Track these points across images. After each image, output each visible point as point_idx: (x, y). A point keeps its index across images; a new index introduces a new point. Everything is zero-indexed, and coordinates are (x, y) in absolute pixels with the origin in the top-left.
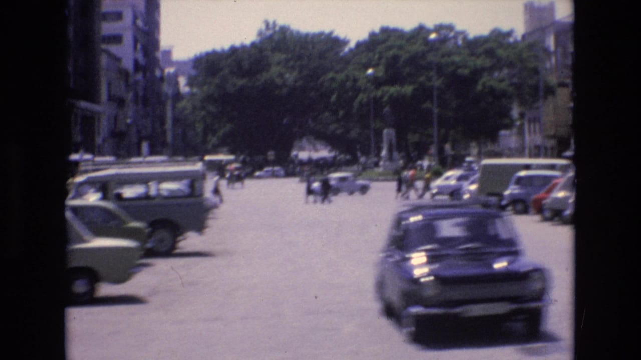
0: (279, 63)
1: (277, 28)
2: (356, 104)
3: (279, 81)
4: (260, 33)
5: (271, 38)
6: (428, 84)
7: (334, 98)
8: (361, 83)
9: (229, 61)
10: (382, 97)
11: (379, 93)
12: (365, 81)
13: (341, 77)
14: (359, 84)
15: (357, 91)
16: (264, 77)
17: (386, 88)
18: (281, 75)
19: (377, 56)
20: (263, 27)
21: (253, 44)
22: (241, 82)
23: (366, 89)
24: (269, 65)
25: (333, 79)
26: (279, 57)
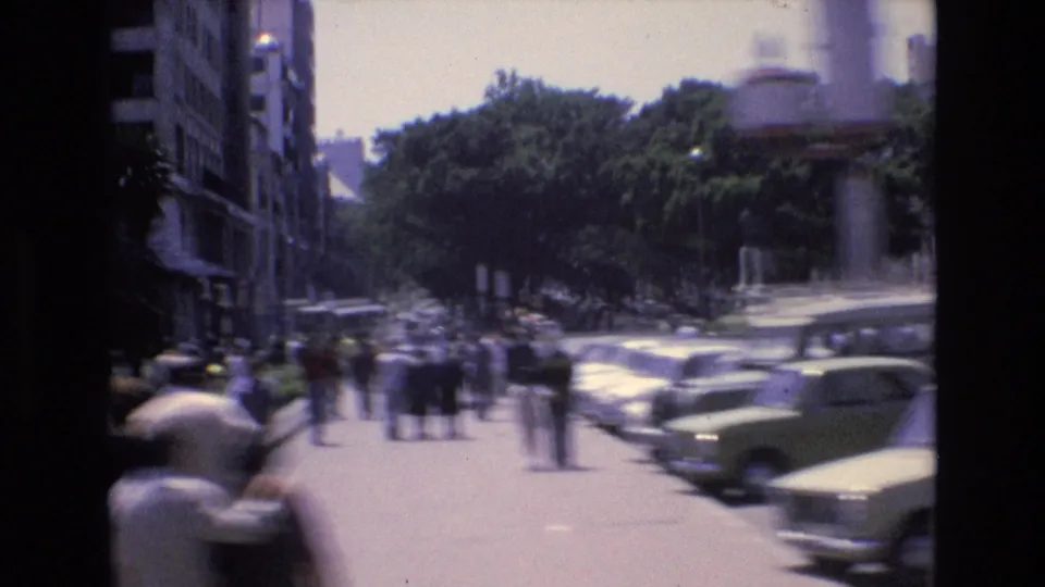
0: (526, 143)
1: (519, 83)
2: (668, 207)
3: (532, 172)
4: (489, 93)
5: (508, 99)
6: (786, 173)
7: (627, 197)
8: (677, 172)
9: (446, 139)
10: (711, 195)
11: (706, 189)
12: (681, 169)
13: (639, 161)
14: (671, 174)
15: (668, 185)
16: (508, 164)
17: (716, 181)
18: (533, 162)
19: (695, 128)
20: (495, 81)
21: (482, 111)
22: (469, 173)
23: (684, 183)
24: (511, 146)
25: (628, 167)
26: (527, 131)
